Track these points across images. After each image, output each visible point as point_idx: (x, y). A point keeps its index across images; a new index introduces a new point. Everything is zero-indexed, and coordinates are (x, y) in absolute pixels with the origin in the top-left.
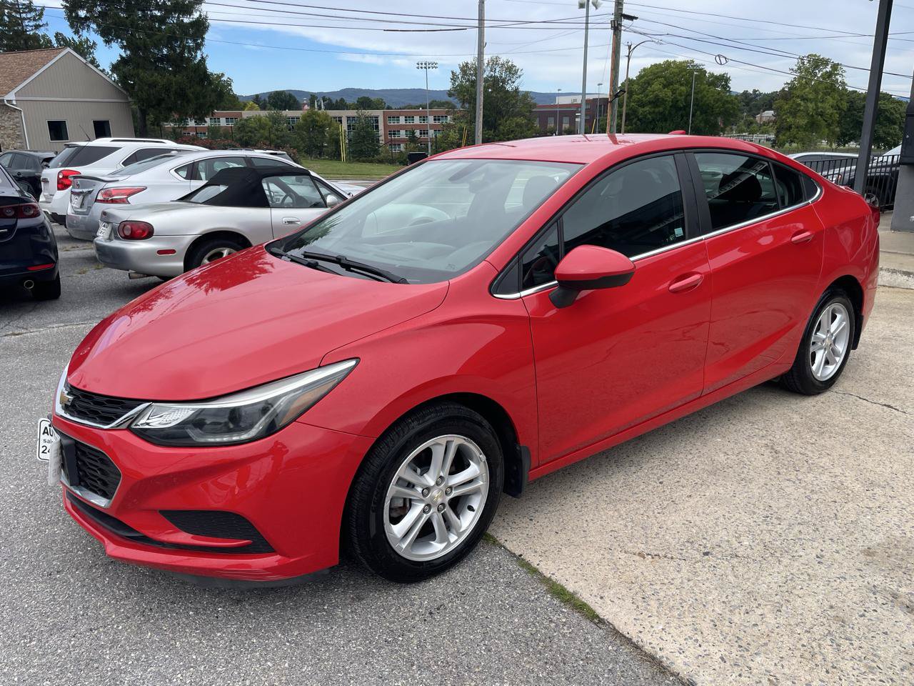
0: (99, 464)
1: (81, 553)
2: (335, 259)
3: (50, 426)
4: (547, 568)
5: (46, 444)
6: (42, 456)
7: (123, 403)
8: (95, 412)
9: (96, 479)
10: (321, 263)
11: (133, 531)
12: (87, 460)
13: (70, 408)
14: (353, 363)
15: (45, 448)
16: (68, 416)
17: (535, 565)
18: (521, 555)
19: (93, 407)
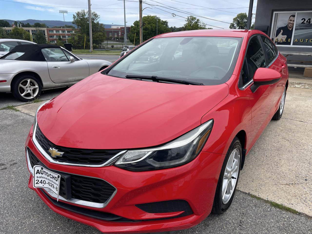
0: (94, 186)
1: (55, 231)
2: (151, 78)
3: (42, 169)
4: (263, 196)
5: (38, 179)
6: (36, 185)
7: (106, 152)
8: (87, 159)
9: (89, 194)
10: (142, 79)
11: (117, 216)
12: (81, 184)
13: (62, 158)
14: (211, 121)
15: (38, 181)
16: (58, 162)
17: (257, 196)
18: (249, 193)
19: (81, 156)
